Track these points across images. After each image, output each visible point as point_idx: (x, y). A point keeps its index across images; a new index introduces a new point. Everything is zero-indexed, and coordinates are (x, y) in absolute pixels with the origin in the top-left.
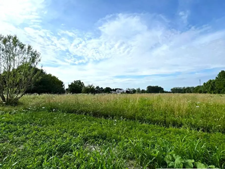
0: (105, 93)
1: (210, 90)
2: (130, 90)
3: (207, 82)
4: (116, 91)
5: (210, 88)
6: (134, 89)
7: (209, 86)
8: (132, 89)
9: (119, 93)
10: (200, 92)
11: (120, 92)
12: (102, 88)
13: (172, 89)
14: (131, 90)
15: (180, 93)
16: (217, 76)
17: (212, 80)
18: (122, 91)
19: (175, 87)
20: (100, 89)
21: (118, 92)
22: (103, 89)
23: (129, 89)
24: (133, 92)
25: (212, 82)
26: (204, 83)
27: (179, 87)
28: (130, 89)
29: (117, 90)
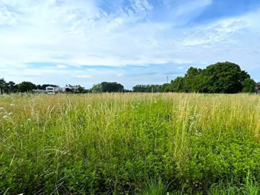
0: (23, 92)
1: (177, 89)
2: (73, 88)
3: (175, 80)
4: (45, 89)
5: (178, 87)
6: (79, 86)
7: (177, 85)
8: (76, 86)
9: (52, 92)
10: (168, 91)
11: (53, 90)
12: (12, 83)
13: (134, 88)
14: (75, 88)
15: (144, 92)
16: (186, 73)
17: (180, 77)
18: (57, 89)
19: (138, 85)
20: (6, 84)
21: (50, 90)
22: (15, 84)
23: (70, 86)
24: (78, 91)
25: (180, 80)
26: (172, 81)
27: (142, 85)
28: (72, 86)
29: (47, 88)
